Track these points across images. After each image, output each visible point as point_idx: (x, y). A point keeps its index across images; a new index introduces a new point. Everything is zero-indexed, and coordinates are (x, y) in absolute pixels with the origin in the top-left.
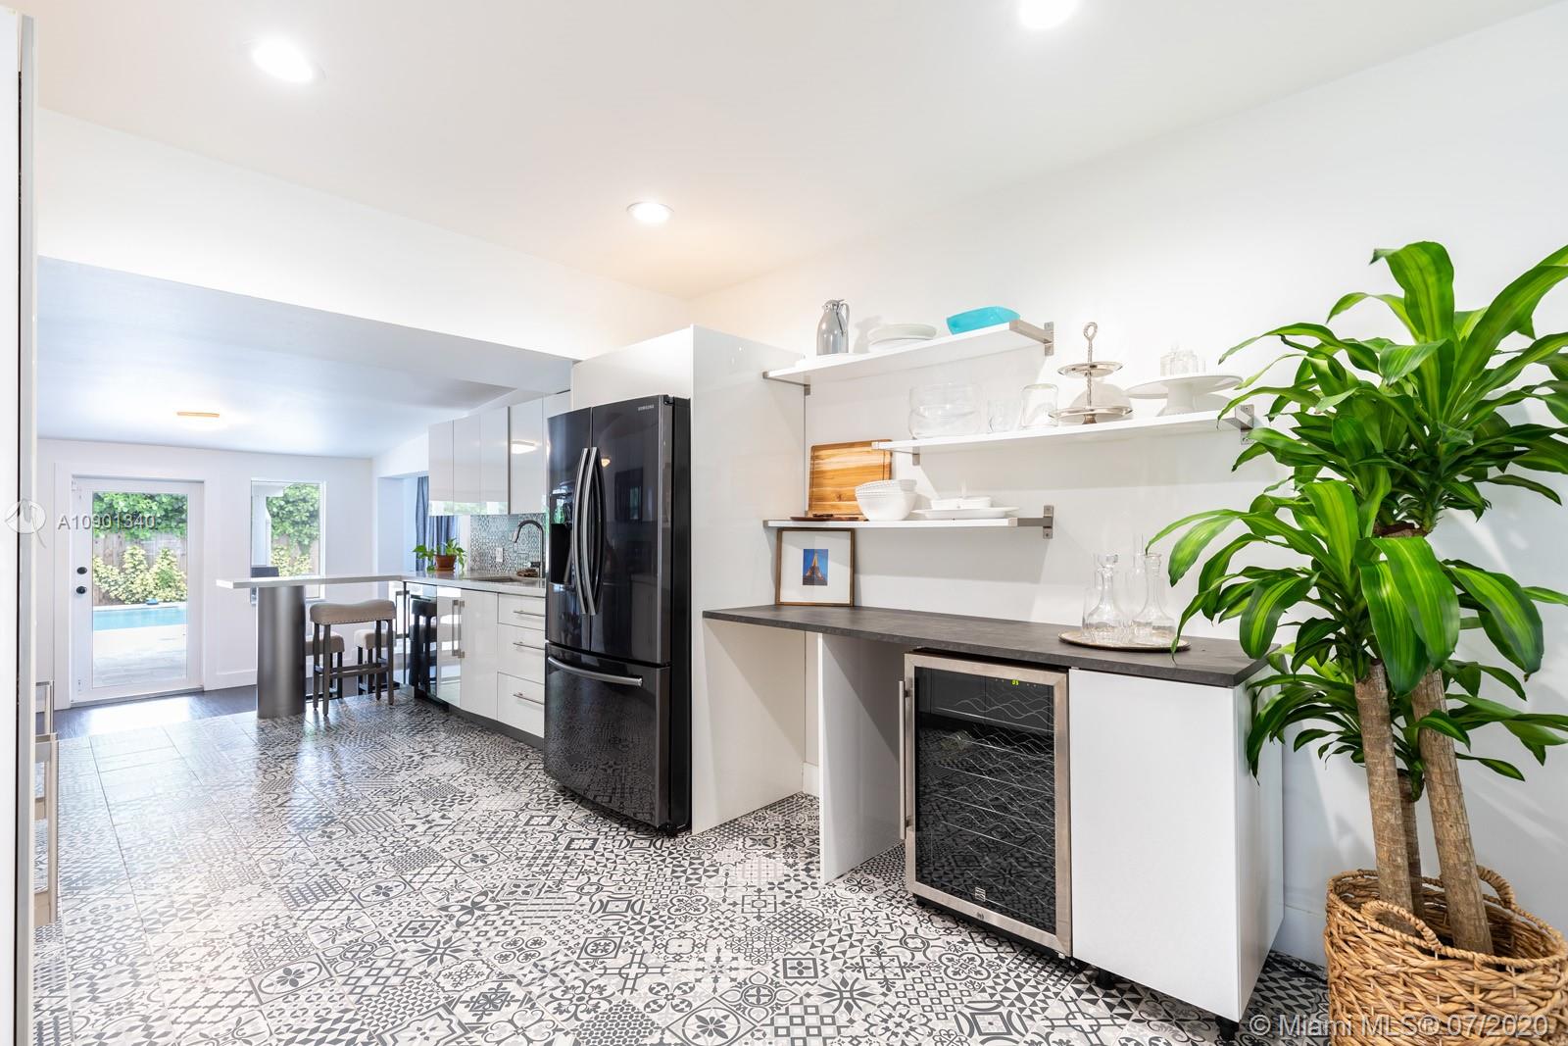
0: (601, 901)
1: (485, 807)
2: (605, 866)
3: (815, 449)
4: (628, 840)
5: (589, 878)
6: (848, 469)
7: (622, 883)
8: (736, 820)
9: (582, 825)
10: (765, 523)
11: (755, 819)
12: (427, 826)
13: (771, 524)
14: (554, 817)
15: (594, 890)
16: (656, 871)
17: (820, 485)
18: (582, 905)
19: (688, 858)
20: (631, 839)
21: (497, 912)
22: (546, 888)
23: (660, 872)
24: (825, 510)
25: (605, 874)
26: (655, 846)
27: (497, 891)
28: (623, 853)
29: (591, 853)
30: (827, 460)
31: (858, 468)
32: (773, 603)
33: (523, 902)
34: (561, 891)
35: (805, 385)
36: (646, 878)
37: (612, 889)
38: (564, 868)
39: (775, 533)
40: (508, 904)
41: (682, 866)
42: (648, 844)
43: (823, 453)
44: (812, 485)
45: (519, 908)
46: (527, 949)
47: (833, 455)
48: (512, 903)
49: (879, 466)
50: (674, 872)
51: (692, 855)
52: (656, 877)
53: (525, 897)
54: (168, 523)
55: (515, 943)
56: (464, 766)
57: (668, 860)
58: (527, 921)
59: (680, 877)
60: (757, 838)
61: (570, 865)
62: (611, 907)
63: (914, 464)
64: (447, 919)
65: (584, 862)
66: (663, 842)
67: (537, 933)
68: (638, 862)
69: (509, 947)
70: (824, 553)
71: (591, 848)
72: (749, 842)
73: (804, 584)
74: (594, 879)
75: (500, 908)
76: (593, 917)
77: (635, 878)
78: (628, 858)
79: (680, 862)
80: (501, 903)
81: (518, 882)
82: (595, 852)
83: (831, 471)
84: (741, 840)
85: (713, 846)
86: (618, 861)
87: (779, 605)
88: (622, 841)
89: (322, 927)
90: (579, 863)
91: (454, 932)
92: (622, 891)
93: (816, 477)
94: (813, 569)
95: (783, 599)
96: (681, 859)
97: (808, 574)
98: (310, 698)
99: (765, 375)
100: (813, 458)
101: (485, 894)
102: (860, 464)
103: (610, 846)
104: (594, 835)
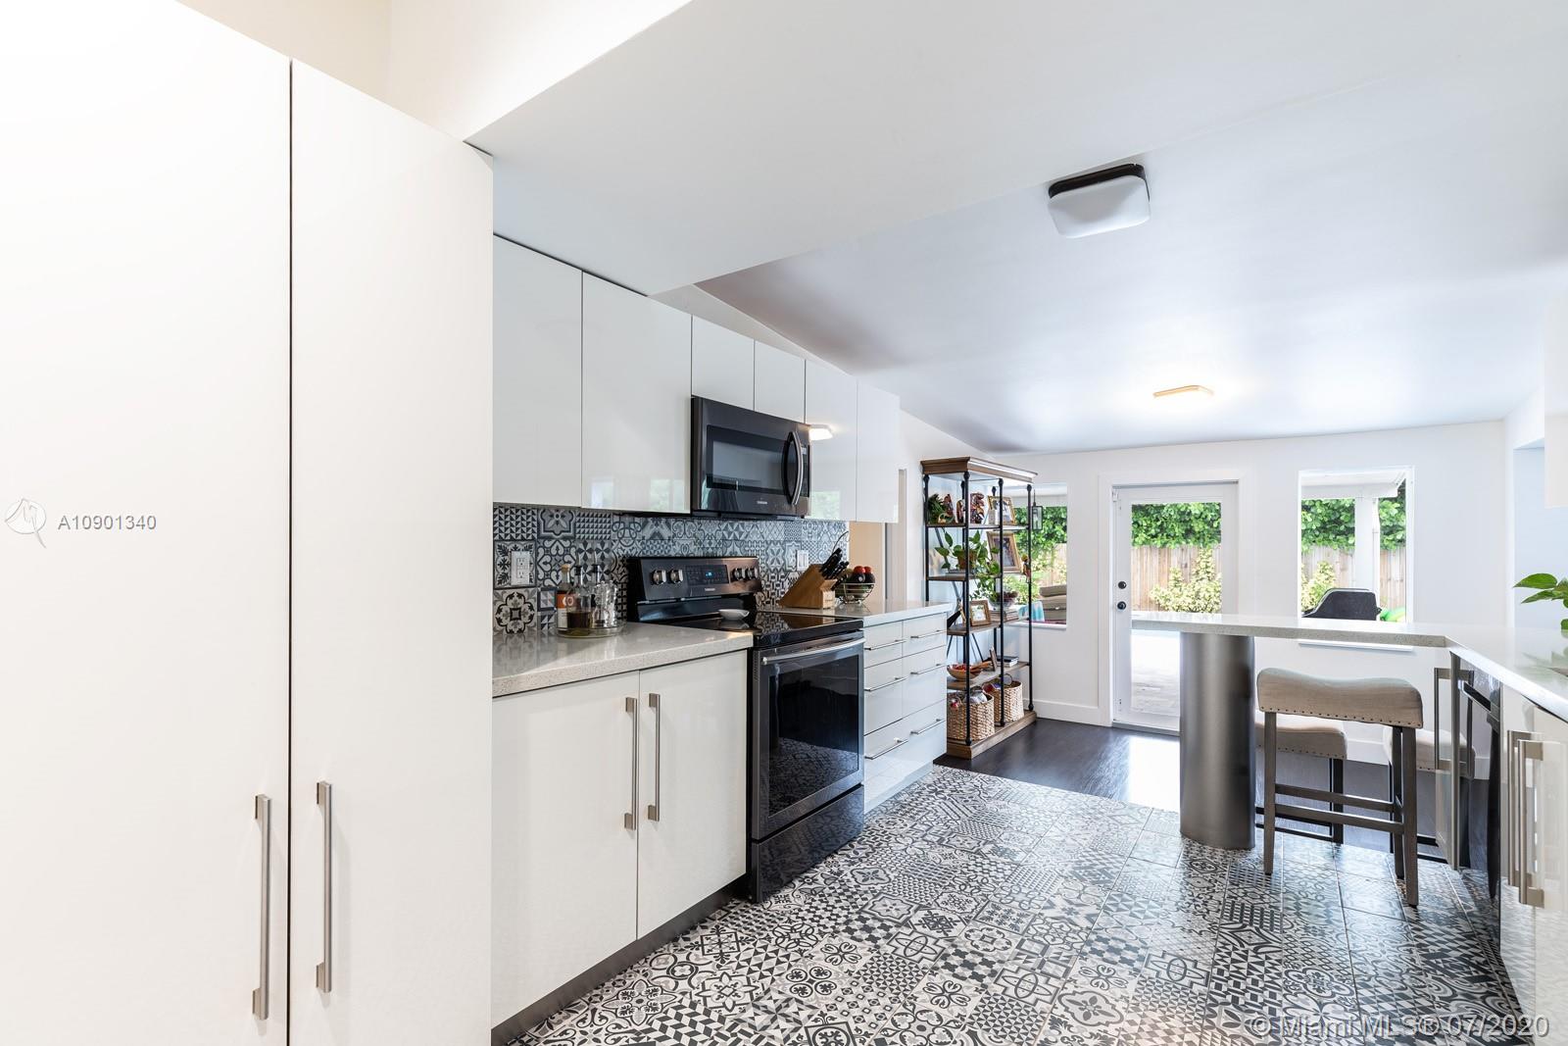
54: (1326, 535)
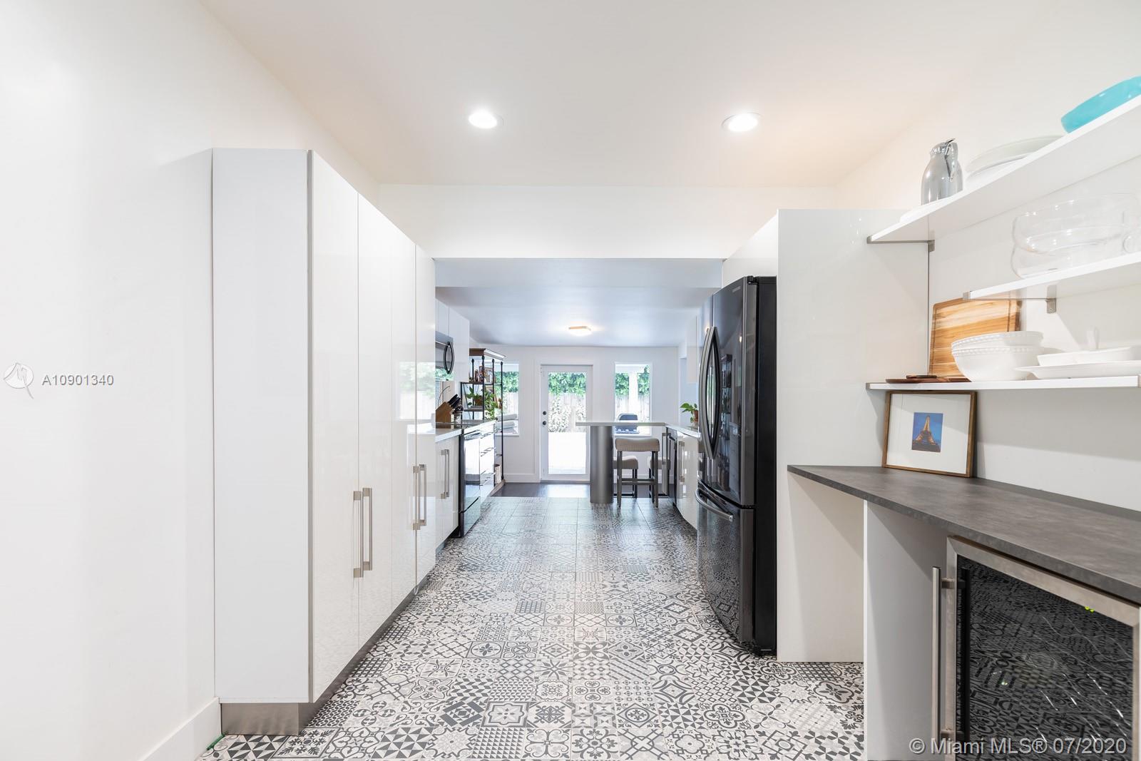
0: (666, 682)
1: (651, 587)
2: (690, 658)
3: (937, 307)
4: (723, 645)
5: (673, 661)
6: (969, 326)
7: (691, 676)
8: (828, 663)
9: (701, 621)
10: (868, 385)
11: (847, 670)
12: (613, 588)
13: (872, 387)
14: (687, 609)
15: (668, 672)
16: (723, 677)
17: (941, 345)
18: (652, 679)
19: (757, 678)
20: (726, 645)
21: (601, 659)
22: (640, 657)
23: (726, 680)
24: (944, 371)
25: (686, 663)
26: (738, 659)
27: (613, 645)
28: (710, 654)
29: (689, 644)
30: (951, 317)
31: (979, 323)
32: (879, 464)
33: (620, 659)
34: (648, 663)
35: (928, 242)
36: (711, 679)
37: (681, 677)
38: (662, 647)
39: (883, 395)
40: (611, 657)
41: (747, 682)
42: (735, 654)
43: (944, 310)
44: (933, 346)
45: (615, 662)
46: (596, 692)
47: (955, 311)
48: (614, 657)
49: (1003, 319)
50: (737, 684)
51: (763, 678)
52: (719, 682)
53: (624, 657)
55: (594, 684)
56: (663, 557)
57: (740, 673)
58: (612, 673)
59: (738, 690)
60: (834, 687)
61: (668, 647)
62: (668, 690)
63: (1048, 312)
64: (572, 650)
65: (679, 649)
66: (747, 657)
67: (611, 685)
68: (716, 665)
69: (588, 685)
70: (937, 419)
71: (692, 641)
72: (823, 687)
73: (913, 448)
74: (675, 664)
75: (605, 657)
76: (651, 691)
77: (703, 676)
78: (711, 658)
79: (748, 678)
80: (608, 655)
81: (628, 645)
82: (692, 645)
83: (953, 329)
84: (817, 683)
85: (787, 677)
86: (702, 658)
87: (885, 468)
88: (718, 644)
89: (519, 629)
90: (676, 648)
91: (570, 661)
92: (686, 682)
93: (937, 337)
94: (926, 434)
95: (890, 462)
96: (750, 676)
97: (919, 438)
98: (615, 495)
99: (869, 241)
100: (935, 317)
101: (604, 644)
102: (983, 318)
103: (706, 645)
104: (702, 631)
